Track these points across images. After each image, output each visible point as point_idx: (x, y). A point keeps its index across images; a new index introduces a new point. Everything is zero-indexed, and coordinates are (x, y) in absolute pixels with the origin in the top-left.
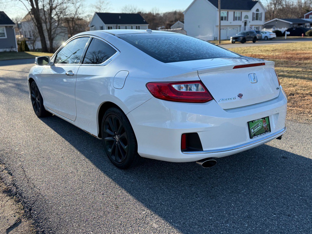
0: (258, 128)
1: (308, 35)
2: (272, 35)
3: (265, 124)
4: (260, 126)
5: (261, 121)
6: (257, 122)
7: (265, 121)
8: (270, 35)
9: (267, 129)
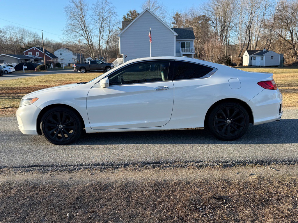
1: (39, 69)
2: (11, 69)
8: (10, 69)
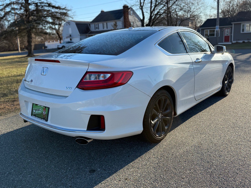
0: (39, 112)
3: (44, 112)
4: (40, 111)
5: (42, 107)
6: (39, 107)
7: (45, 110)
9: (45, 117)
